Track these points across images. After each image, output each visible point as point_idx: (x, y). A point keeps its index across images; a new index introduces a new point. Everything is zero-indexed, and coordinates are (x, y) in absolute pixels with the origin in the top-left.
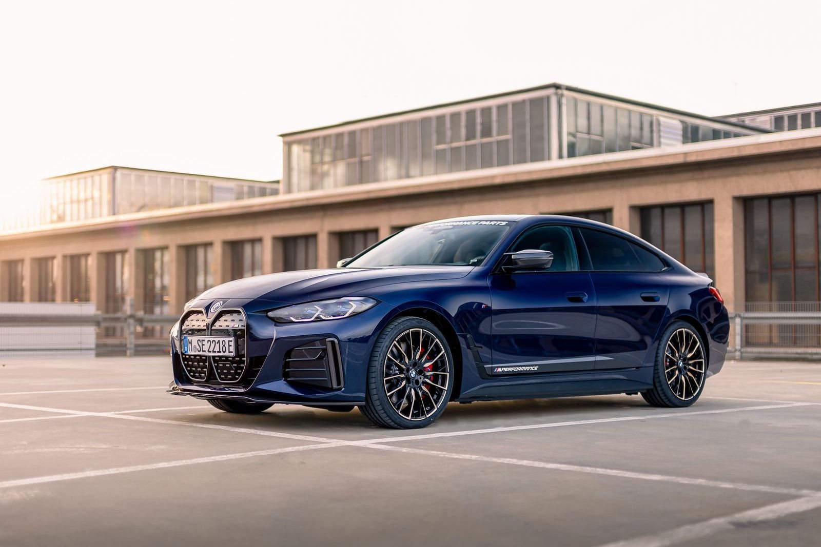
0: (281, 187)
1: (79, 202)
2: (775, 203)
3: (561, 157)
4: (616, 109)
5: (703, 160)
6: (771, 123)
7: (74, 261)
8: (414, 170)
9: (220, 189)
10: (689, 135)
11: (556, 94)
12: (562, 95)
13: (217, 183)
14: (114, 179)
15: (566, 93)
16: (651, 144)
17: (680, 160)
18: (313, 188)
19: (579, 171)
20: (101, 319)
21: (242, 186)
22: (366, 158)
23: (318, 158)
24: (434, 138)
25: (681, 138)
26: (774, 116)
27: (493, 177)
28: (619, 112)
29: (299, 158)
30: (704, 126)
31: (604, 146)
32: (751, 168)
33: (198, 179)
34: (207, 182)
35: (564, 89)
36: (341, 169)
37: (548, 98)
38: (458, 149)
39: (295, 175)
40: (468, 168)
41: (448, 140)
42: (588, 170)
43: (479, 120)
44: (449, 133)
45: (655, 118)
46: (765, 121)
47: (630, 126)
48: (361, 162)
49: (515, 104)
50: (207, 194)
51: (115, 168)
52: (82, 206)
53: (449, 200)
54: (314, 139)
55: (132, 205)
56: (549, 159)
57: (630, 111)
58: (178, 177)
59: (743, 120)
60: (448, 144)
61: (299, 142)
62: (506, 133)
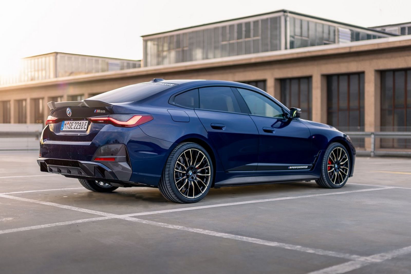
0: (142, 63)
2: (397, 74)
3: (286, 48)
4: (316, 23)
5: (359, 51)
6: (399, 31)
7: (36, 101)
9: (112, 64)
10: (355, 37)
11: (284, 15)
12: (287, 16)
13: (110, 61)
14: (56, 59)
15: (289, 15)
16: (334, 42)
17: (347, 51)
18: (158, 64)
19: (295, 56)
20: (38, 134)
21: (124, 63)
22: (186, 49)
23: (160, 49)
24: (220, 38)
25: (350, 39)
26: (401, 27)
27: (251, 59)
28: (317, 25)
29: (150, 48)
30: (363, 33)
31: (309, 43)
32: (385, 55)
33: (100, 59)
34: (105, 61)
35: (288, 13)
36: (173, 54)
37: (280, 17)
38: (233, 44)
39: (149, 57)
40: (238, 54)
41: (228, 39)
42: (300, 56)
43: (244, 29)
44: (228, 36)
45: (336, 28)
46: (396, 30)
47: (323, 32)
48: (183, 51)
49: (263, 21)
50: (105, 67)
51: (57, 53)
52: (40, 73)
54: (159, 39)
55: (66, 72)
57: (323, 25)
58: (90, 58)
59: (384, 29)
60: (228, 41)
61: (151, 40)
62: (258, 36)
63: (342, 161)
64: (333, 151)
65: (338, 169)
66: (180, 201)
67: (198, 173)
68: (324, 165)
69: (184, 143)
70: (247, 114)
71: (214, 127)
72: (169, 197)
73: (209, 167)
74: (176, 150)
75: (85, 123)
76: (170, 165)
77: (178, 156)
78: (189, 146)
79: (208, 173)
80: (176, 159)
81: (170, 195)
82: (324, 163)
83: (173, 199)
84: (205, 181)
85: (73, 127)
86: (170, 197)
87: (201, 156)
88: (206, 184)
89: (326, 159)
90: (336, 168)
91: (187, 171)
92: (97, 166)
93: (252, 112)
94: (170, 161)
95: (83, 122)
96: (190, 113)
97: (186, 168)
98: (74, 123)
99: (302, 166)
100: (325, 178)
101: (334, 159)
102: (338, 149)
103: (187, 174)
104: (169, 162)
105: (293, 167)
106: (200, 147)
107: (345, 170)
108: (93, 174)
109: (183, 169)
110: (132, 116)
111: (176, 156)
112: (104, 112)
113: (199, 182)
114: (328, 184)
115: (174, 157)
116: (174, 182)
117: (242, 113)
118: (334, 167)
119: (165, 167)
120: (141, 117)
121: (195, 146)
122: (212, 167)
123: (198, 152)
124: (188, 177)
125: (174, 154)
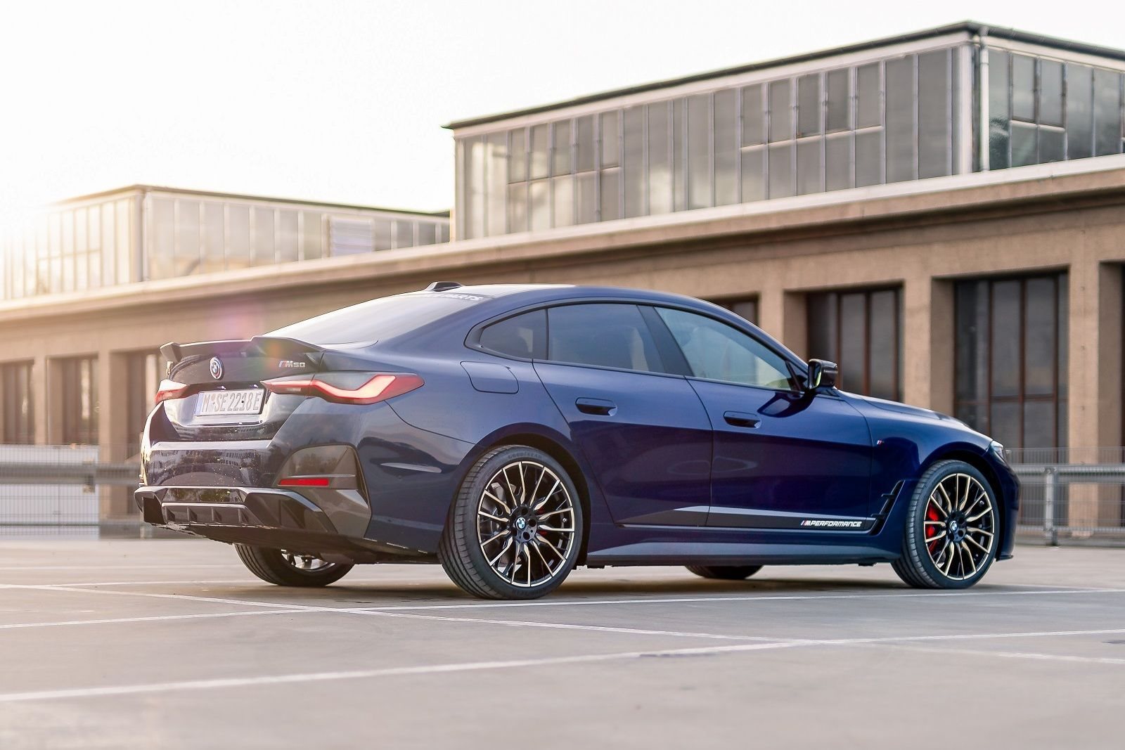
0: (453, 225)
1: (75, 255)
3: (977, 168)
4: (1093, 70)
7: (67, 367)
8: (701, 193)
9: (343, 227)
11: (972, 44)
12: (982, 47)
13: (337, 217)
14: (141, 210)
15: (989, 41)
18: (510, 230)
20: (94, 472)
22: (611, 170)
23: (520, 171)
24: (738, 131)
28: (1099, 77)
29: (485, 169)
31: (1067, 145)
33: (301, 209)
34: (319, 215)
35: (985, 34)
36: (566, 190)
37: (955, 50)
38: (782, 153)
39: (478, 201)
41: (764, 133)
43: (822, 96)
44: (766, 122)
47: (1121, 103)
48: (601, 176)
49: (891, 65)
50: (321, 240)
51: (143, 190)
52: (82, 263)
53: (764, 252)
54: (513, 134)
55: (176, 260)
56: (955, 172)
58: (264, 204)
60: (764, 141)
61: (485, 139)
62: (874, 122)
63: (973, 513)
64: (942, 483)
65: (961, 533)
66: (492, 593)
67: (542, 523)
68: (914, 522)
69: (504, 447)
70: (682, 376)
71: (583, 409)
72: (466, 583)
73: (572, 510)
74: (482, 463)
75: (257, 395)
76: (468, 500)
77: (487, 478)
78: (515, 453)
79: (568, 525)
80: (482, 487)
81: (467, 577)
82: (913, 514)
83: (475, 586)
84: (559, 546)
85: (226, 406)
86: (467, 581)
87: (549, 481)
88: (562, 552)
89: (920, 506)
90: (953, 532)
91: (513, 518)
92: (287, 499)
93: (695, 372)
94: (466, 491)
95: (251, 393)
96: (522, 372)
97: (508, 510)
98: (229, 396)
99: (844, 520)
100: (917, 559)
101: (945, 505)
102: (960, 477)
103: (511, 525)
104: (464, 493)
105: (816, 523)
106: (545, 458)
107: (983, 538)
108: (278, 520)
109: (501, 511)
110: (371, 377)
111: (483, 478)
112: (302, 365)
113: (542, 546)
114: (925, 574)
115: (477, 480)
116: (476, 542)
117: (666, 373)
118: (947, 528)
119: (456, 504)
120: (393, 378)
121: (532, 455)
122: (580, 511)
123: (540, 470)
124: (514, 532)
125: (478, 472)
